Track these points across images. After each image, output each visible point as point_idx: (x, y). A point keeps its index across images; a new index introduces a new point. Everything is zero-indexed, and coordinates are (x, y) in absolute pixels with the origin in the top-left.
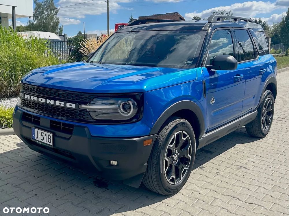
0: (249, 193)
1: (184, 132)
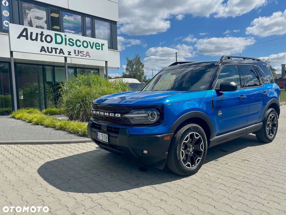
0: (244, 175)
1: (196, 133)
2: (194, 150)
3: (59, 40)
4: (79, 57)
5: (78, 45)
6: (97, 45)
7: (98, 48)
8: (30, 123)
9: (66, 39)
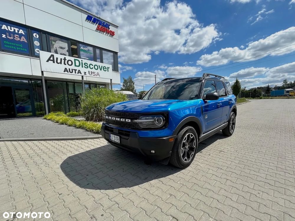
1: (191, 134)
2: (189, 147)
3: (77, 64)
4: (92, 76)
5: (91, 68)
6: (105, 68)
7: (105, 70)
8: (58, 123)
9: (82, 63)
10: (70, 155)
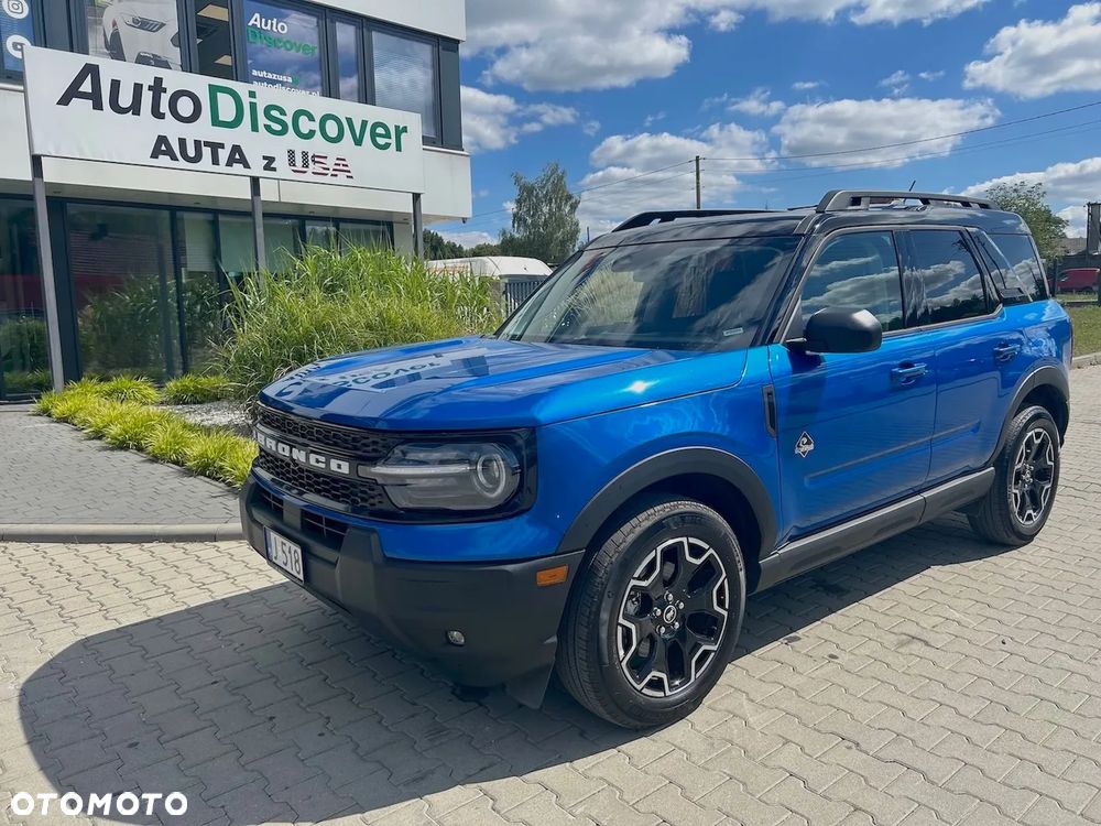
1: (692, 540)
2: (680, 616)
3: (227, 110)
4: (308, 176)
5: (306, 132)
6: (380, 130)
7: (381, 141)
8: (100, 438)
9: (253, 106)
10: (94, 626)
